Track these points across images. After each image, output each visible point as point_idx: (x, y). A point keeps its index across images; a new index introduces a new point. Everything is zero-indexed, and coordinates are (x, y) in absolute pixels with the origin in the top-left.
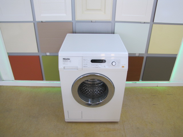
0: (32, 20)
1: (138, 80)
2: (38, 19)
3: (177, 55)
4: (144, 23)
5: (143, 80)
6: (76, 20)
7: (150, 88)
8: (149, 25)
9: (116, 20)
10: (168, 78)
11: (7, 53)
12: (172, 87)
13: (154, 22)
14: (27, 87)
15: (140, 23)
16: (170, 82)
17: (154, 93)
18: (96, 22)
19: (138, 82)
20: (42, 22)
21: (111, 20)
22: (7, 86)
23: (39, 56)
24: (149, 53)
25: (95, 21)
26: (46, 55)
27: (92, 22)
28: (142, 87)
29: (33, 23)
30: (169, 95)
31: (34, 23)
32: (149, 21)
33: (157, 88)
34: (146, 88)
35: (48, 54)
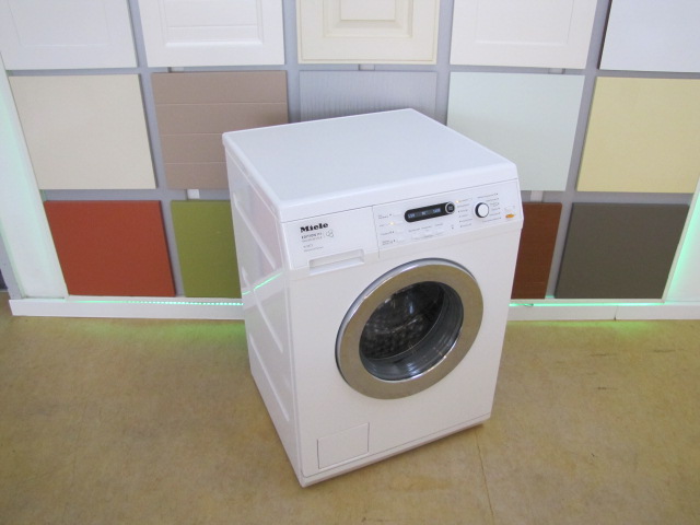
0: (134, 65)
1: (541, 296)
2: (157, 59)
3: (690, 196)
4: (564, 71)
5: (558, 295)
6: (300, 62)
7: (585, 325)
8: (581, 79)
9: (452, 62)
10: (655, 288)
11: (41, 191)
12: (673, 322)
13: (601, 68)
14: (115, 321)
15: (548, 71)
16: (666, 304)
17: (602, 346)
18: (376, 69)
19: (538, 304)
20: (170, 70)
21: (434, 62)
22: (39, 319)
23: (160, 203)
24: (580, 188)
25: (372, 68)
26: (188, 200)
27: (360, 68)
28: (555, 324)
29: (136, 77)
30: (659, 351)
31: (140, 76)
32: (583, 66)
33: (614, 324)
34: (569, 324)
35: (194, 194)
